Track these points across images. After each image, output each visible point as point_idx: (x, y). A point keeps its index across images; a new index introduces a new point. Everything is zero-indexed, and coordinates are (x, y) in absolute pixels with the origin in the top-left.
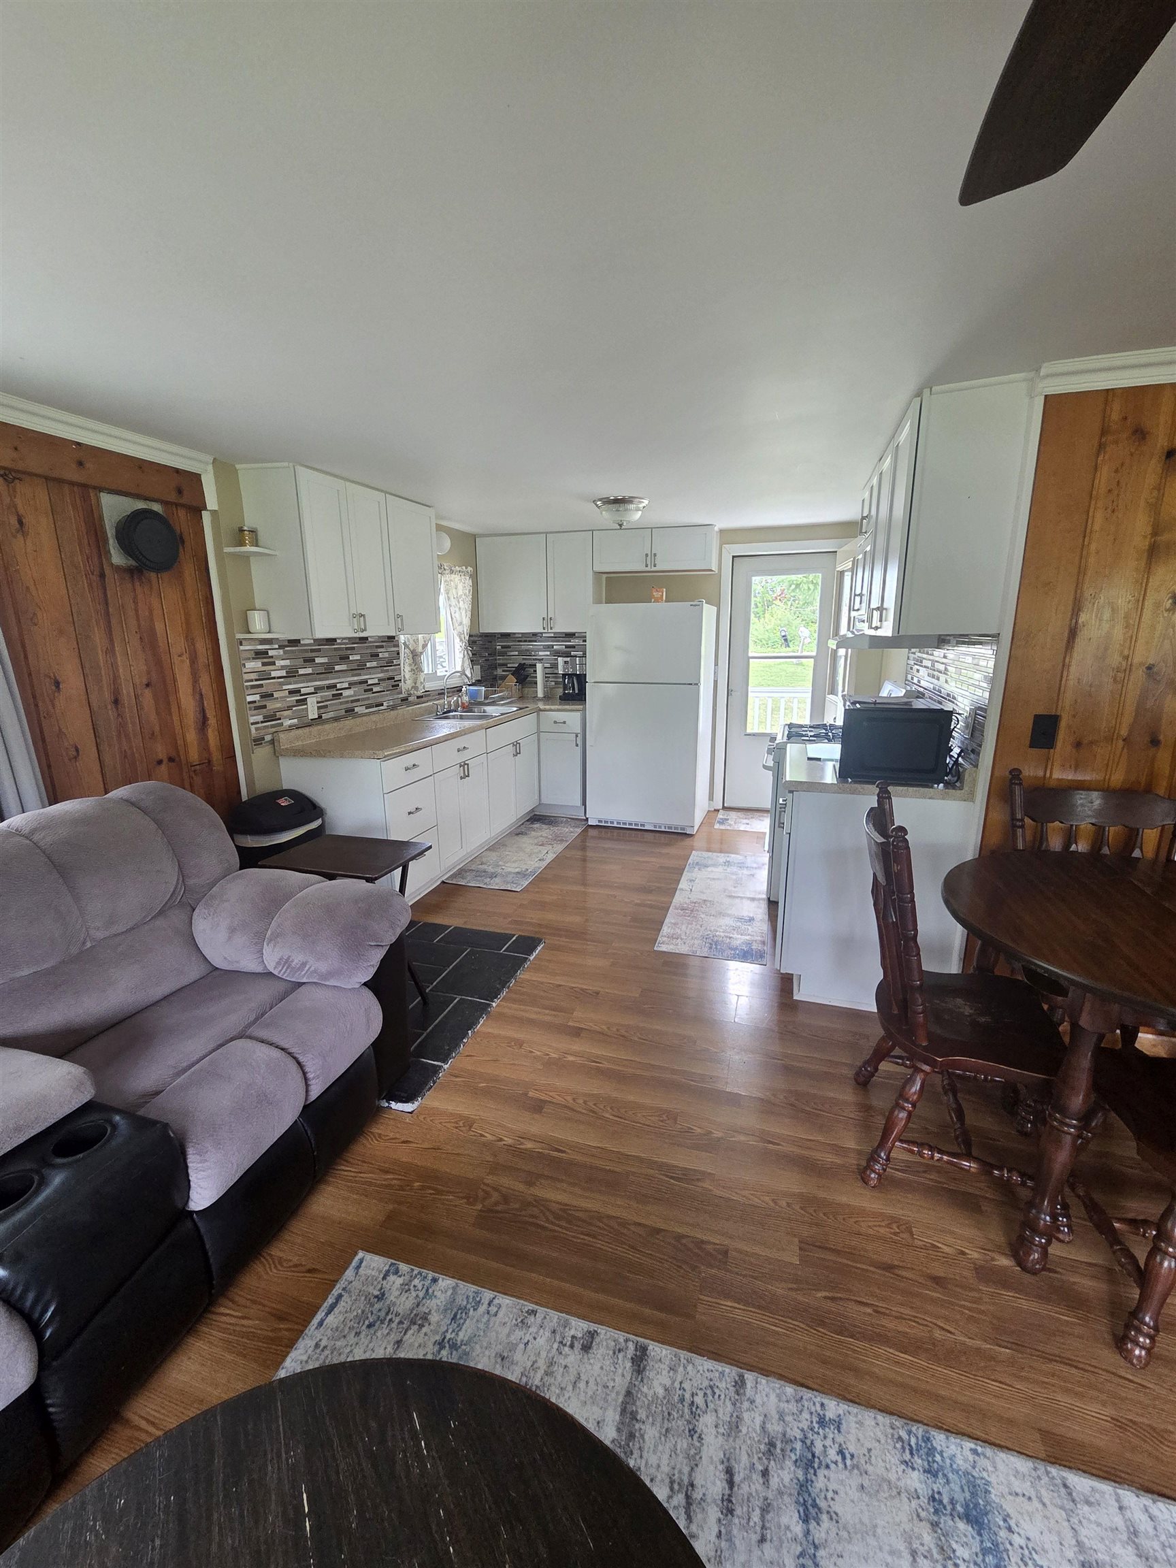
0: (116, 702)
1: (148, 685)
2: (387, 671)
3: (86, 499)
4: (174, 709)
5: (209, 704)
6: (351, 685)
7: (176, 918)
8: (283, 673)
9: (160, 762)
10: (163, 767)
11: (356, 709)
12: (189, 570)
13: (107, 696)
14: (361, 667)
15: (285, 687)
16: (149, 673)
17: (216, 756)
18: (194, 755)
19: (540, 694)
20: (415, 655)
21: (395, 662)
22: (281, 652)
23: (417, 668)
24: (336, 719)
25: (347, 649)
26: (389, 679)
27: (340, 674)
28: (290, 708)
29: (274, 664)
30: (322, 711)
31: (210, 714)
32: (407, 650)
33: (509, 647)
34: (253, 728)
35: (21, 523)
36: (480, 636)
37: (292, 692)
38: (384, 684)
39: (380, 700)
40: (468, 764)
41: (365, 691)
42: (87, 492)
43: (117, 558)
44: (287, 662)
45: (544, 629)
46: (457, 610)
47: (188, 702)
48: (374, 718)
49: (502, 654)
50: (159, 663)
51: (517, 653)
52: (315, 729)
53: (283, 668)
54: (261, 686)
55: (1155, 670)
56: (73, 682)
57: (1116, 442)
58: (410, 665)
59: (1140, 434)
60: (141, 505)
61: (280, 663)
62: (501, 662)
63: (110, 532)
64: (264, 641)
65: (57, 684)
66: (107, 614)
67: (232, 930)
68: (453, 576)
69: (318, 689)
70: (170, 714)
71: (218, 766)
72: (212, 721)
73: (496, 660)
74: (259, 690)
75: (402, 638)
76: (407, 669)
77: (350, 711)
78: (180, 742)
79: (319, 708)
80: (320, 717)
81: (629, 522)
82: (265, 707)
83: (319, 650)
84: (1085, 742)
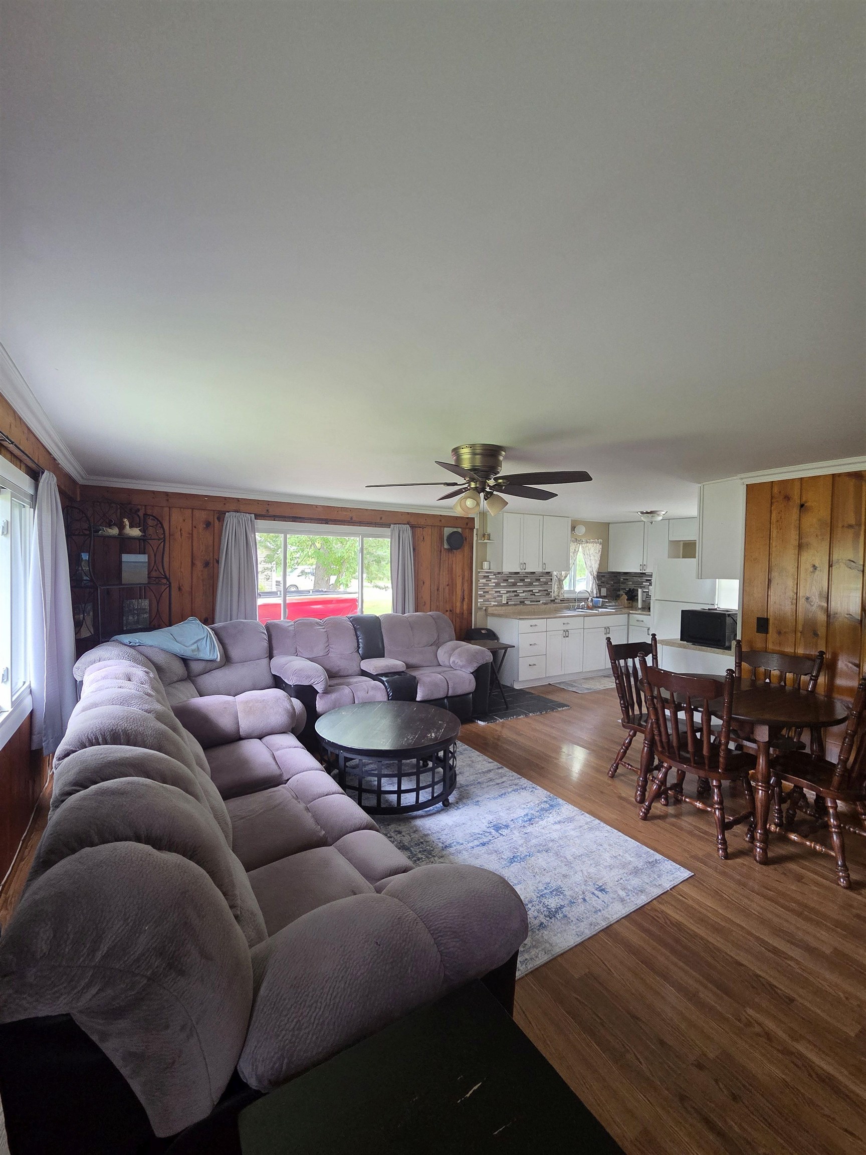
0: (438, 590)
1: (448, 585)
2: (544, 587)
3: (440, 530)
4: (454, 593)
5: (466, 593)
6: (524, 591)
7: (434, 648)
8: (494, 585)
9: (447, 611)
10: (448, 613)
11: (525, 602)
12: (466, 549)
13: (436, 588)
14: (530, 584)
15: (494, 590)
16: (448, 581)
17: (466, 612)
18: (458, 611)
19: (640, 606)
20: (560, 581)
21: (549, 583)
22: (494, 576)
23: (560, 586)
24: (515, 605)
25: (524, 576)
26: (544, 591)
27: (520, 587)
28: (495, 598)
29: (491, 581)
30: (509, 601)
31: (466, 597)
32: (557, 579)
33: (627, 579)
34: (479, 604)
35: (423, 539)
36: (608, 573)
37: (496, 592)
38: (541, 592)
39: (538, 600)
40: (568, 631)
41: (531, 595)
42: (441, 528)
43: (446, 546)
44: (496, 581)
45: (641, 570)
46: (589, 560)
47: (459, 593)
48: (533, 607)
49: (623, 583)
50: (452, 579)
51: (631, 583)
52: (503, 608)
53: (494, 582)
54: (485, 588)
55: (810, 600)
56: (427, 583)
57: (777, 501)
58: (557, 585)
59: (787, 498)
60: (455, 530)
61: (493, 581)
62: (622, 587)
63: (445, 538)
64: (487, 572)
65: (424, 583)
66: (440, 563)
67: (445, 653)
68: (588, 544)
69: (508, 592)
70: (453, 596)
71: (465, 616)
72: (466, 600)
73: (620, 586)
74: (482, 590)
75: (555, 573)
76: (556, 587)
77: (522, 602)
78: (454, 605)
79: (507, 599)
80: (507, 603)
81: (656, 521)
82: (485, 596)
83: (511, 577)
84: (782, 632)
